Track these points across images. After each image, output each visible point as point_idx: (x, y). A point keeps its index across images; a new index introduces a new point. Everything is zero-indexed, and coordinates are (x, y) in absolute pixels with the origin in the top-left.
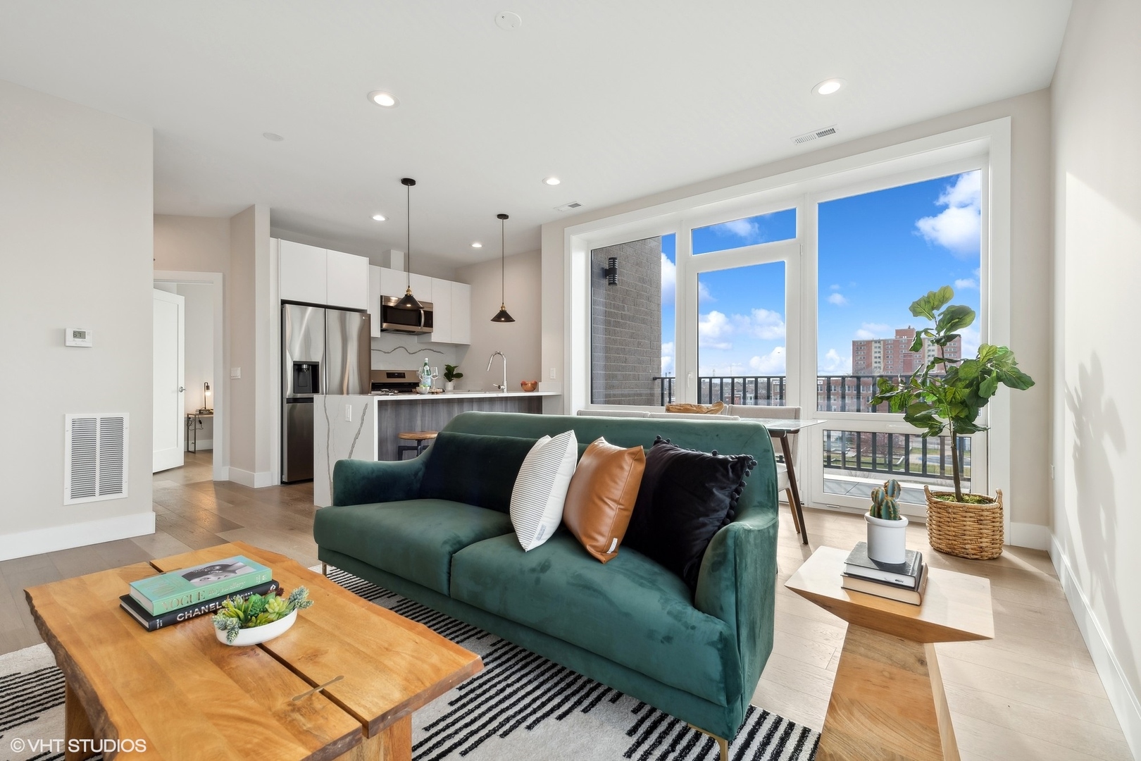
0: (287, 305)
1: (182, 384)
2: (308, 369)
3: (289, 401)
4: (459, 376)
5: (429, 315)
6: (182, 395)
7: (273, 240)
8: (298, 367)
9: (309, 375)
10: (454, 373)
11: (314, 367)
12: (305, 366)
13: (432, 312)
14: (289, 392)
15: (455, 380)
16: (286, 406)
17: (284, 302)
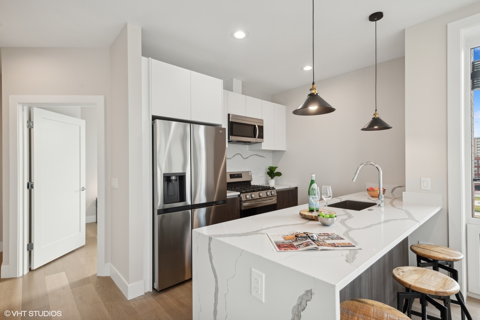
0: (158, 121)
1: (83, 185)
2: (176, 180)
3: (160, 212)
4: (279, 174)
5: (261, 128)
6: (84, 193)
7: (144, 59)
8: (167, 178)
9: (177, 185)
10: (275, 172)
11: (181, 178)
12: (173, 178)
13: (263, 126)
14: (159, 204)
15: (276, 177)
16: (157, 217)
17: (154, 118)
